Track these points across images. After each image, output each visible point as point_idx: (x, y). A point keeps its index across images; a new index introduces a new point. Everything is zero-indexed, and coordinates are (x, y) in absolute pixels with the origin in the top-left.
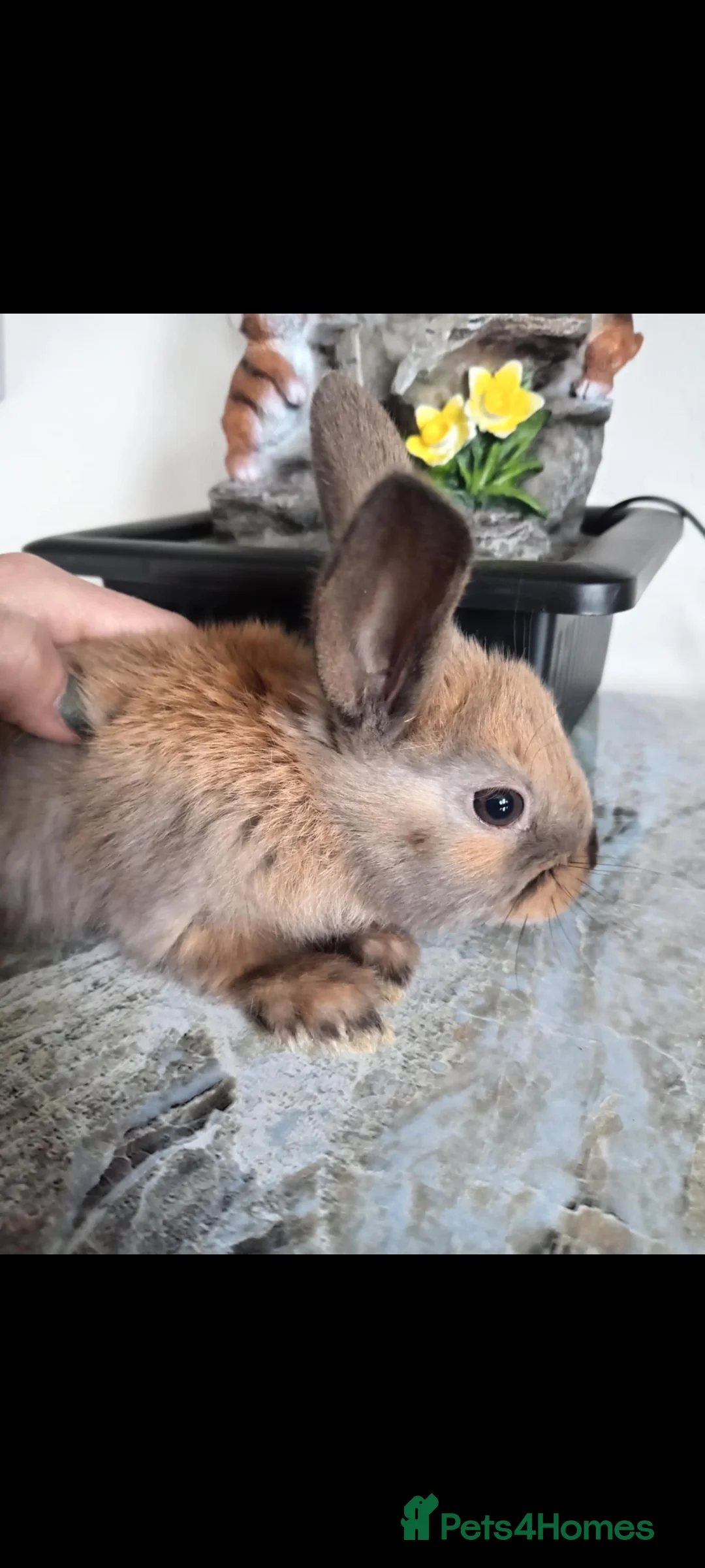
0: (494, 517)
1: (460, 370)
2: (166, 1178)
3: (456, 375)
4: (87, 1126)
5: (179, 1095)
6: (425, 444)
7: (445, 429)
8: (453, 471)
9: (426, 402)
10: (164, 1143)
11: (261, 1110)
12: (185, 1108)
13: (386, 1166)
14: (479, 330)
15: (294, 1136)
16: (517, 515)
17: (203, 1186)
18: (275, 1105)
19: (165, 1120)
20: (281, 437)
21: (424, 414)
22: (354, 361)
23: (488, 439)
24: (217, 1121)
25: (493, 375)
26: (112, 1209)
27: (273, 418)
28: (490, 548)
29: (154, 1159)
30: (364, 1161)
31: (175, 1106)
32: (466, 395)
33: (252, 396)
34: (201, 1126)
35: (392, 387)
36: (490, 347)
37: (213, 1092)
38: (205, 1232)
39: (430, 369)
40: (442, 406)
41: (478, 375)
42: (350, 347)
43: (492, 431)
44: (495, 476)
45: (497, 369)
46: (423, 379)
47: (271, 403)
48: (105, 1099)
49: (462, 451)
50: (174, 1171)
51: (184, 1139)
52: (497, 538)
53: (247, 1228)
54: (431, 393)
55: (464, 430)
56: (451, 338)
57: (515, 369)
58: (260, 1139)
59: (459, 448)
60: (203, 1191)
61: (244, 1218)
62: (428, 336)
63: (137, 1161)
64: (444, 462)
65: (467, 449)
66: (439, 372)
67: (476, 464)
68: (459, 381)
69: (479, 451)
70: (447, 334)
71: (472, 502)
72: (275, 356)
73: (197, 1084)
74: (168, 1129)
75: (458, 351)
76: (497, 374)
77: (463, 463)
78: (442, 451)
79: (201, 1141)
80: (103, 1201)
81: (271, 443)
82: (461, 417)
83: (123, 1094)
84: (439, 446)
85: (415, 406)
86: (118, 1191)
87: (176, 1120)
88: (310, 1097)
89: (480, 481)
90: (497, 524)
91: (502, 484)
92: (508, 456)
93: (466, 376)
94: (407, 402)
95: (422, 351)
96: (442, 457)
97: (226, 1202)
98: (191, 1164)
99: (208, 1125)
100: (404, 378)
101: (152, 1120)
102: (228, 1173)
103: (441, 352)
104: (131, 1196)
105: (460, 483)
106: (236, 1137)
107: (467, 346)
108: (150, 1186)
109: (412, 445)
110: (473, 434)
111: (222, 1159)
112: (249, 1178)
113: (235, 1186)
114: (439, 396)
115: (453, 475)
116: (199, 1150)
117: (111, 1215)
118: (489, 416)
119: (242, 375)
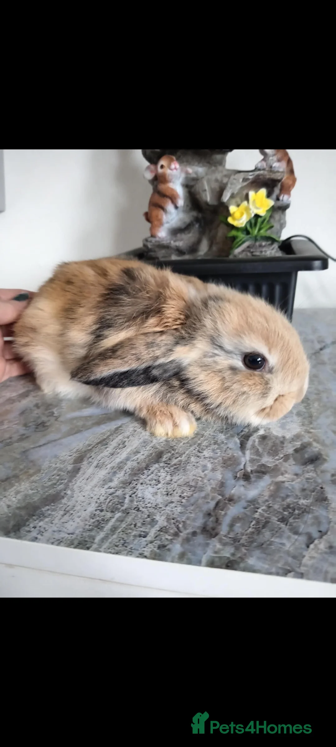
0: (264, 244)
1: (245, 193)
3: (243, 194)
4: (223, 435)
6: (234, 219)
7: (242, 214)
8: (245, 229)
9: (233, 205)
14: (252, 178)
15: (288, 427)
16: (270, 242)
17: (272, 441)
20: (172, 220)
21: (232, 209)
22: (205, 190)
23: (257, 216)
25: (256, 193)
27: (170, 213)
28: (266, 254)
29: (252, 438)
30: (313, 429)
32: (248, 201)
33: (163, 205)
35: (222, 199)
36: (256, 184)
38: (282, 449)
39: (235, 192)
40: (238, 206)
41: (252, 194)
42: (203, 184)
43: (258, 214)
44: (260, 230)
45: (258, 192)
46: (233, 196)
47: (170, 207)
49: (248, 222)
50: (260, 440)
52: (267, 250)
53: (294, 446)
54: (234, 201)
55: (249, 214)
57: (263, 192)
59: (247, 220)
60: (274, 442)
61: (290, 445)
62: (235, 181)
63: (248, 440)
64: (243, 225)
65: (250, 222)
66: (238, 194)
67: (253, 226)
68: (245, 196)
69: (253, 221)
70: (241, 180)
71: (254, 239)
72: (172, 190)
75: (245, 186)
76: (258, 194)
77: (249, 226)
78: (241, 221)
80: (247, 448)
81: (168, 222)
82: (247, 209)
83: (226, 427)
84: (238, 220)
85: (229, 206)
86: (248, 446)
89: (255, 232)
90: (265, 246)
91: (263, 232)
92: (263, 222)
93: (248, 195)
94: (226, 204)
95: (233, 186)
96: (242, 224)
97: (282, 443)
98: (264, 438)
100: (226, 197)
101: (242, 431)
102: (277, 437)
103: (239, 186)
104: (253, 446)
105: (248, 233)
106: (271, 430)
107: (248, 184)
108: (257, 443)
109: (230, 220)
110: (253, 215)
111: (272, 435)
112: (284, 437)
113: (282, 439)
114: (236, 202)
115: (246, 231)
116: (263, 434)
117: (252, 451)
118: (257, 208)
119: (157, 197)
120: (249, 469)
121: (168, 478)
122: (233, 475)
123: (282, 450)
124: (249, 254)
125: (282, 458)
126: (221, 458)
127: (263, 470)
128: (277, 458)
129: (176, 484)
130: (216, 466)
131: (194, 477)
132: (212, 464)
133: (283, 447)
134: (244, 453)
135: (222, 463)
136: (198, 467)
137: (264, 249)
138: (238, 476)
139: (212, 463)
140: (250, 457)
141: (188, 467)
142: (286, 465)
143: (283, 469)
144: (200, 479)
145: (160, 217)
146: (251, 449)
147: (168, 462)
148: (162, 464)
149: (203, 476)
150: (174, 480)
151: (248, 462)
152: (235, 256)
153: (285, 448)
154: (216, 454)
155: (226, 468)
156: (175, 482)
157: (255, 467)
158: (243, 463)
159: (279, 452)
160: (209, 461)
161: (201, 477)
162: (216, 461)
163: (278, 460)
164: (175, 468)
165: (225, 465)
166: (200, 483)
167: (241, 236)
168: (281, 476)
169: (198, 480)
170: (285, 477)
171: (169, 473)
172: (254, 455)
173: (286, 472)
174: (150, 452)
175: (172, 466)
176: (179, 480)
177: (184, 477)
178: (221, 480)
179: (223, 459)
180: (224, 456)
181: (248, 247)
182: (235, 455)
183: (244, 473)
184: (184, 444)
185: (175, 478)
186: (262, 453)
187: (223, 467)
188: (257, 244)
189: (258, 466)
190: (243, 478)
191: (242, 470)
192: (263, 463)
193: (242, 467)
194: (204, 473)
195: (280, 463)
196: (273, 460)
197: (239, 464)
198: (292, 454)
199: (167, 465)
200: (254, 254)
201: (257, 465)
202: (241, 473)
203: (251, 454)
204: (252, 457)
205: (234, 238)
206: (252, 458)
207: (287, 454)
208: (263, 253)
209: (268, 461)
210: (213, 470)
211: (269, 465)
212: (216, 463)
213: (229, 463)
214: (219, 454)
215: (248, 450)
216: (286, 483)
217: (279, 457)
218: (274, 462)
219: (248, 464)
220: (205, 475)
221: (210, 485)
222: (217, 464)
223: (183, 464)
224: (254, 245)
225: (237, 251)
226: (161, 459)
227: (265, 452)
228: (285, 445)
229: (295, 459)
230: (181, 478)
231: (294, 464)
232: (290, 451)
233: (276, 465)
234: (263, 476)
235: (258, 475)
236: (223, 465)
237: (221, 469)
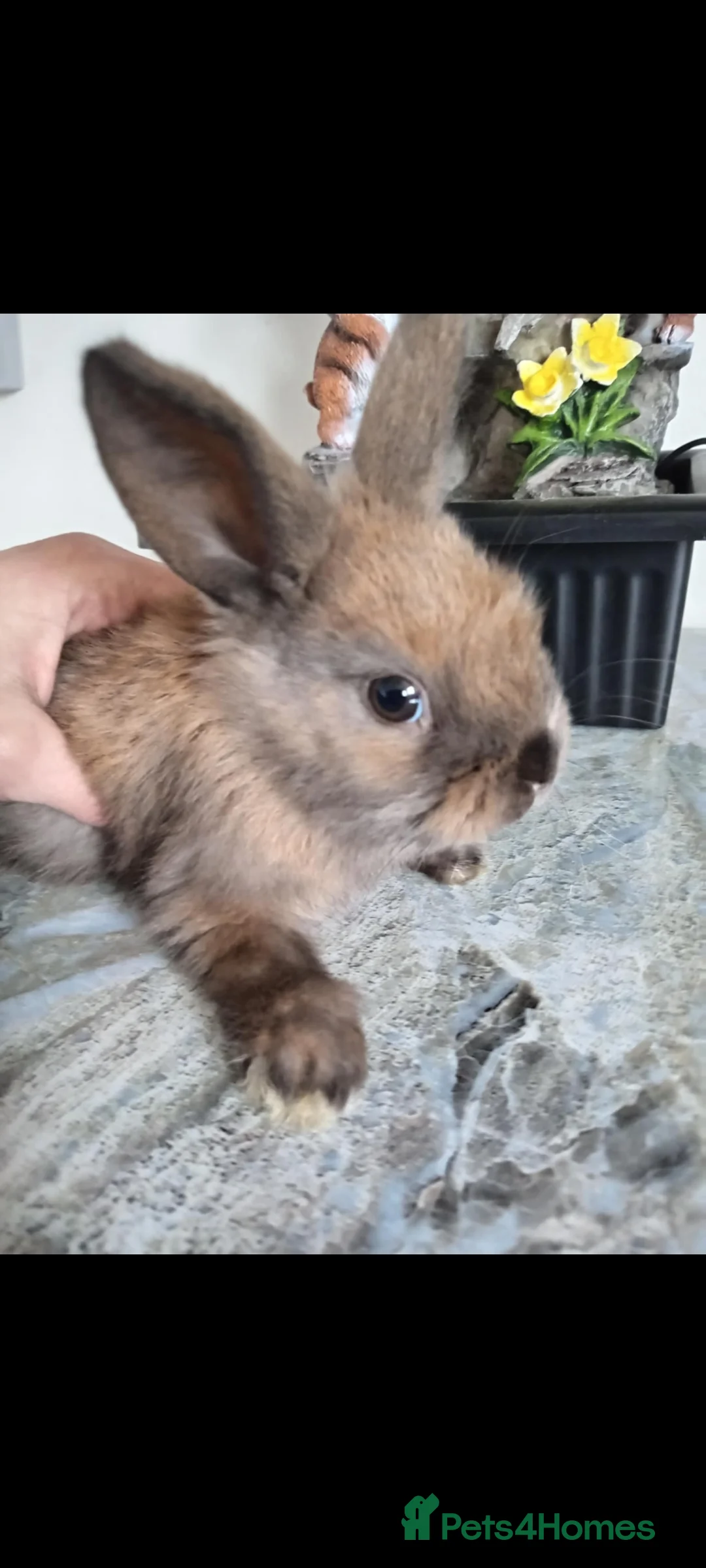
0: (606, 462)
2: (517, 1069)
3: (556, 327)
4: (416, 1036)
5: (486, 1000)
6: (530, 397)
7: (551, 381)
8: (560, 421)
9: (527, 359)
10: (497, 1042)
11: (569, 1003)
12: (498, 1010)
15: (611, 1021)
16: (627, 457)
17: (555, 1071)
18: (579, 998)
19: (487, 1021)
21: (526, 368)
23: (592, 387)
24: (534, 1017)
25: (592, 323)
27: (367, 381)
28: (611, 490)
29: (495, 1055)
30: (688, 1033)
31: (488, 1010)
32: (569, 346)
33: (347, 362)
34: (522, 1023)
35: (497, 342)
37: (515, 995)
38: (580, 1108)
39: (534, 323)
40: (542, 361)
41: (580, 326)
43: (595, 379)
44: (598, 424)
45: (595, 320)
46: (526, 334)
47: (365, 368)
48: (420, 1012)
49: (567, 403)
50: (521, 1063)
51: (513, 1036)
52: (617, 480)
53: (617, 1099)
54: (532, 348)
55: (569, 381)
57: (612, 321)
58: (584, 1027)
59: (565, 400)
60: (559, 1075)
61: (607, 1093)
63: (482, 1060)
64: (553, 412)
65: (571, 401)
66: (540, 326)
67: (580, 412)
68: (562, 334)
69: (581, 401)
71: (581, 449)
72: (370, 321)
73: (497, 989)
74: (492, 1030)
76: (595, 324)
77: (568, 413)
78: (548, 402)
79: (530, 1034)
80: (473, 1093)
82: (566, 369)
83: (433, 1006)
84: (541, 398)
85: (517, 361)
86: (480, 1084)
87: (496, 1021)
88: (605, 989)
89: (586, 429)
90: (610, 467)
91: (606, 431)
92: (608, 404)
93: (567, 329)
94: (510, 357)
96: (551, 408)
97: (585, 1081)
98: (532, 1056)
99: (528, 1021)
100: (509, 332)
101: (474, 1024)
102: (571, 1058)
104: (494, 1088)
105: (567, 432)
106: (561, 1028)
108: (506, 1077)
109: (519, 399)
110: (580, 383)
111: (559, 1047)
112: (593, 1059)
113: (585, 1067)
114: (538, 349)
115: (561, 426)
116: (534, 1043)
117: (487, 1106)
118: (593, 365)
119: (333, 342)
120: (461, 1179)
121: (211, 1189)
122: (406, 1197)
123: (579, 1112)
124: (565, 490)
125: (573, 1142)
126: (385, 1126)
127: (504, 1187)
128: (557, 1140)
129: (228, 1214)
130: (364, 1156)
131: (289, 1195)
132: (354, 1148)
133: (582, 1099)
134: (459, 1114)
135: (385, 1146)
136: (312, 1152)
137: (605, 478)
138: (421, 1204)
139: (356, 1142)
140: (475, 1132)
141: (281, 1152)
142: (579, 1172)
143: (565, 1190)
144: (303, 1202)
145: (340, 393)
146: (484, 1100)
147: (231, 1125)
148: (211, 1131)
149: (314, 1193)
150: (226, 1199)
151: (464, 1151)
152: (529, 496)
153: (588, 1105)
154: (377, 1109)
155: (394, 1166)
156: (228, 1207)
157: (482, 1174)
158: (448, 1153)
159: (569, 1118)
160: (350, 1132)
161: (307, 1195)
162: (369, 1136)
163: (558, 1149)
164: (243, 1151)
165: (391, 1156)
166: (299, 1220)
167: (548, 440)
168: (552, 1222)
169: (296, 1205)
170: (567, 1227)
171: (221, 1170)
172: (490, 1124)
173: (574, 1203)
174: (194, 1080)
175: (237, 1142)
176: (240, 1198)
177: (258, 1190)
178: (364, 1215)
179: (392, 1128)
180: (396, 1119)
181: (565, 470)
182: (433, 1116)
183: (443, 1193)
185: (232, 1190)
186: (516, 1117)
187: (383, 1161)
188: (590, 461)
189: (489, 1169)
190: (434, 1215)
191: (438, 1179)
192: (511, 1159)
193: (440, 1167)
194: (322, 1180)
195: (562, 1164)
196: (542, 1151)
197: (434, 1156)
198: (608, 1131)
199: (223, 1135)
200: (578, 488)
201: (487, 1164)
202: (434, 1191)
203: (481, 1115)
204: (483, 1129)
205: (528, 447)
206: (483, 1135)
207: (593, 1126)
208: (604, 487)
209: (524, 1154)
210: (353, 1171)
211: (526, 1170)
212: (366, 1143)
213: (407, 1145)
214: (384, 1110)
215: (474, 1099)
217: (564, 1138)
218: (544, 1158)
219: (464, 1158)
220: (324, 1188)
221: (327, 1231)
222: (368, 1150)
223: (272, 1137)
224: (580, 466)
225: (534, 482)
226: (213, 1110)
227: (526, 1112)
228: (590, 1092)
229: (612, 1154)
230: (249, 1193)
231: (605, 1174)
232: (601, 1115)
233: (549, 1172)
234: (498, 1215)
235: (482, 1204)
236: (384, 1153)
237: (378, 1170)
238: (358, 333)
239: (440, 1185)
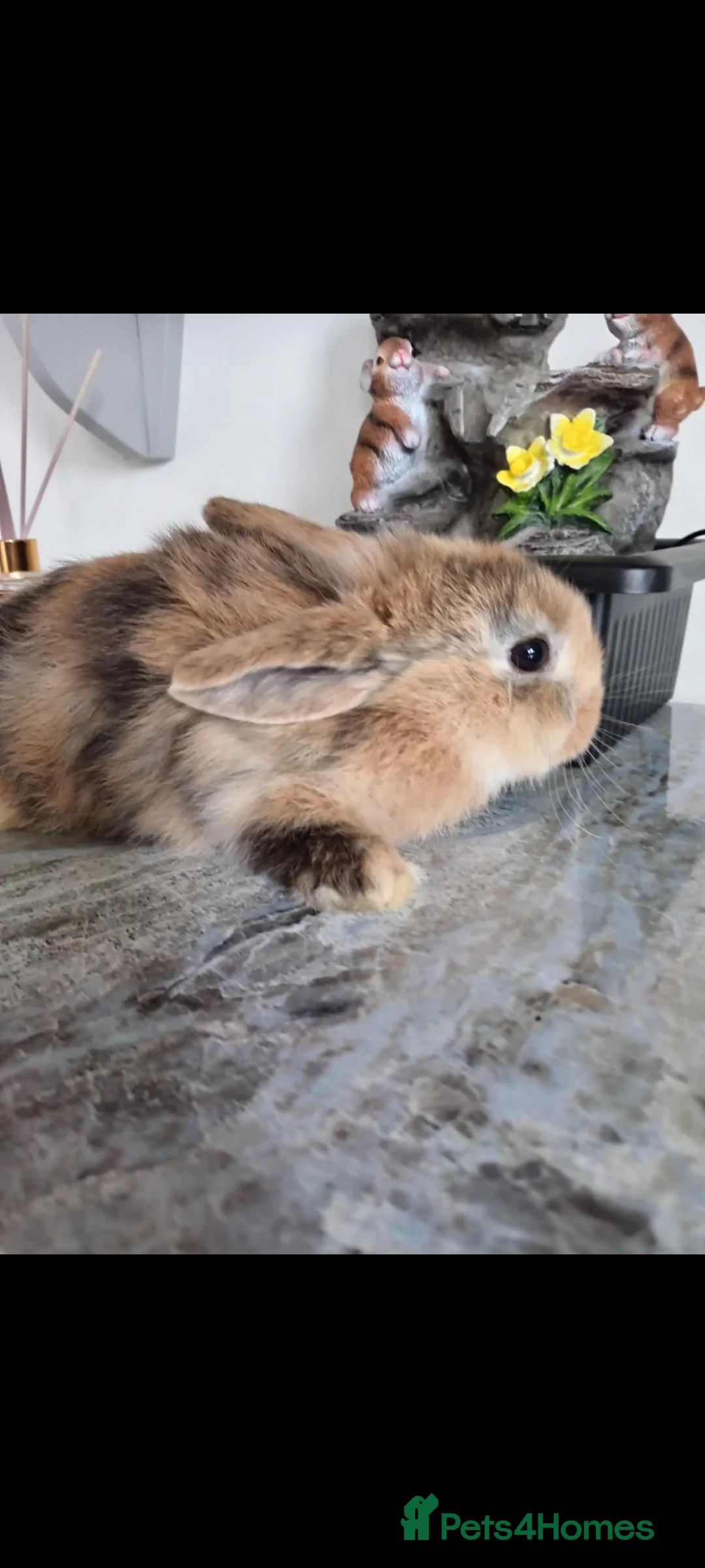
0: (566, 533)
1: (543, 417)
2: (270, 944)
3: (541, 419)
4: (217, 917)
5: (282, 906)
6: (512, 476)
7: (529, 462)
8: (535, 498)
9: (515, 444)
10: (269, 929)
11: (340, 917)
12: (287, 913)
13: (428, 950)
14: (559, 384)
15: (363, 931)
16: (587, 531)
17: (296, 950)
19: (273, 917)
20: (398, 476)
21: (513, 453)
22: (458, 411)
23: (566, 470)
24: (308, 920)
25: (571, 421)
26: (231, 956)
27: (392, 460)
29: (263, 935)
30: (412, 947)
31: (279, 911)
32: (548, 435)
33: (376, 443)
34: (297, 922)
35: (488, 430)
36: (569, 398)
38: (293, 972)
39: (519, 416)
40: (527, 447)
41: (558, 420)
42: (456, 400)
43: (568, 464)
45: (575, 415)
46: (513, 424)
47: (391, 448)
48: (230, 905)
49: (542, 481)
50: (276, 942)
51: (285, 928)
52: (568, 547)
53: (324, 972)
54: (519, 436)
55: (544, 463)
56: (536, 391)
57: (589, 415)
58: (339, 931)
59: (540, 478)
60: (296, 952)
61: (323, 967)
62: (518, 390)
63: (248, 936)
64: (529, 489)
65: (546, 479)
66: (526, 419)
67: (555, 491)
68: (542, 426)
69: (557, 481)
70: (534, 387)
71: (549, 522)
72: (395, 409)
73: (296, 902)
74: (273, 922)
75: (542, 401)
76: (575, 420)
77: (543, 490)
78: (526, 481)
79: (296, 929)
80: (226, 952)
81: (389, 481)
82: (543, 454)
83: (243, 904)
84: (524, 477)
85: (506, 446)
86: (235, 949)
87: (279, 918)
89: (556, 506)
90: (569, 537)
91: (576, 508)
92: (582, 486)
93: (548, 421)
94: (500, 442)
95: (512, 401)
96: (526, 485)
97: (311, 959)
98: (289, 939)
99: (302, 922)
100: (497, 423)
101: (264, 917)
102: (314, 945)
103: (528, 402)
104: (245, 952)
105: (542, 507)
106: (322, 929)
107: (550, 397)
108: (258, 947)
109: (502, 477)
110: (554, 467)
111: (311, 938)
112: (328, 948)
113: (319, 952)
114: (523, 437)
115: (534, 500)
116: (295, 933)
117: (230, 960)
118: (566, 452)
119: (372, 429)
120: (178, 991)
122: (134, 994)
123: (290, 974)
125: (271, 988)
126: (152, 958)
127: (202, 1001)
128: (260, 985)
130: (126, 970)
131: (60, 979)
132: (122, 965)
133: (298, 967)
134: (208, 959)
135: (143, 968)
136: (94, 961)
138: (140, 998)
139: (126, 962)
140: (209, 971)
141: (74, 958)
142: (260, 1003)
143: (241, 1010)
144: (67, 984)
145: (368, 467)
147: (54, 941)
148: (39, 941)
149: (77, 981)
151: (193, 979)
153: (300, 971)
155: (139, 978)
157: (194, 992)
158: (181, 978)
159: (280, 975)
160: (127, 957)
161: (71, 982)
162: (137, 960)
163: (257, 989)
164: (51, 954)
165: (142, 973)
166: (56, 992)
167: (523, 513)
168: (217, 1023)
169: (61, 985)
170: (224, 1027)
171: (29, 960)
172: (222, 968)
173: (240, 1017)
174: (49, 915)
175: (51, 949)
177: (44, 974)
178: (99, 998)
179: (155, 960)
180: (164, 956)
181: (533, 539)
182: (189, 958)
183: (159, 995)
184: (124, 916)
185: (28, 971)
186: (244, 969)
187: (135, 974)
188: (553, 532)
189: (200, 990)
190: (143, 1005)
191: (162, 989)
192: (220, 988)
193: (169, 983)
194: (88, 976)
195: (253, 997)
196: (245, 988)
197: (171, 977)
198: (301, 987)
199: (45, 944)
201: (202, 988)
202: (154, 994)
203: (221, 963)
204: (216, 970)
205: (505, 517)
206: (213, 973)
207: (292, 982)
209: (231, 987)
210: (111, 975)
211: (224, 995)
212: (132, 964)
213: (157, 970)
214: (158, 950)
215: (225, 955)
216: (212, 1039)
217: (267, 984)
218: (243, 991)
220: (85, 980)
221: (70, 1000)
222: (130, 967)
223: (75, 950)
224: (543, 536)
226: (50, 931)
227: (253, 967)
228: (309, 965)
229: (292, 1000)
231: (276, 1007)
232: (304, 978)
233: (240, 999)
234: (186, 1013)
235: (180, 1006)
236: (140, 971)
237: (128, 977)
238: (385, 419)
239: (162, 992)
